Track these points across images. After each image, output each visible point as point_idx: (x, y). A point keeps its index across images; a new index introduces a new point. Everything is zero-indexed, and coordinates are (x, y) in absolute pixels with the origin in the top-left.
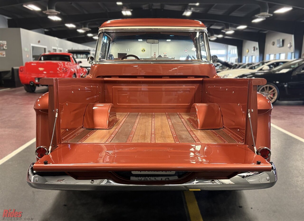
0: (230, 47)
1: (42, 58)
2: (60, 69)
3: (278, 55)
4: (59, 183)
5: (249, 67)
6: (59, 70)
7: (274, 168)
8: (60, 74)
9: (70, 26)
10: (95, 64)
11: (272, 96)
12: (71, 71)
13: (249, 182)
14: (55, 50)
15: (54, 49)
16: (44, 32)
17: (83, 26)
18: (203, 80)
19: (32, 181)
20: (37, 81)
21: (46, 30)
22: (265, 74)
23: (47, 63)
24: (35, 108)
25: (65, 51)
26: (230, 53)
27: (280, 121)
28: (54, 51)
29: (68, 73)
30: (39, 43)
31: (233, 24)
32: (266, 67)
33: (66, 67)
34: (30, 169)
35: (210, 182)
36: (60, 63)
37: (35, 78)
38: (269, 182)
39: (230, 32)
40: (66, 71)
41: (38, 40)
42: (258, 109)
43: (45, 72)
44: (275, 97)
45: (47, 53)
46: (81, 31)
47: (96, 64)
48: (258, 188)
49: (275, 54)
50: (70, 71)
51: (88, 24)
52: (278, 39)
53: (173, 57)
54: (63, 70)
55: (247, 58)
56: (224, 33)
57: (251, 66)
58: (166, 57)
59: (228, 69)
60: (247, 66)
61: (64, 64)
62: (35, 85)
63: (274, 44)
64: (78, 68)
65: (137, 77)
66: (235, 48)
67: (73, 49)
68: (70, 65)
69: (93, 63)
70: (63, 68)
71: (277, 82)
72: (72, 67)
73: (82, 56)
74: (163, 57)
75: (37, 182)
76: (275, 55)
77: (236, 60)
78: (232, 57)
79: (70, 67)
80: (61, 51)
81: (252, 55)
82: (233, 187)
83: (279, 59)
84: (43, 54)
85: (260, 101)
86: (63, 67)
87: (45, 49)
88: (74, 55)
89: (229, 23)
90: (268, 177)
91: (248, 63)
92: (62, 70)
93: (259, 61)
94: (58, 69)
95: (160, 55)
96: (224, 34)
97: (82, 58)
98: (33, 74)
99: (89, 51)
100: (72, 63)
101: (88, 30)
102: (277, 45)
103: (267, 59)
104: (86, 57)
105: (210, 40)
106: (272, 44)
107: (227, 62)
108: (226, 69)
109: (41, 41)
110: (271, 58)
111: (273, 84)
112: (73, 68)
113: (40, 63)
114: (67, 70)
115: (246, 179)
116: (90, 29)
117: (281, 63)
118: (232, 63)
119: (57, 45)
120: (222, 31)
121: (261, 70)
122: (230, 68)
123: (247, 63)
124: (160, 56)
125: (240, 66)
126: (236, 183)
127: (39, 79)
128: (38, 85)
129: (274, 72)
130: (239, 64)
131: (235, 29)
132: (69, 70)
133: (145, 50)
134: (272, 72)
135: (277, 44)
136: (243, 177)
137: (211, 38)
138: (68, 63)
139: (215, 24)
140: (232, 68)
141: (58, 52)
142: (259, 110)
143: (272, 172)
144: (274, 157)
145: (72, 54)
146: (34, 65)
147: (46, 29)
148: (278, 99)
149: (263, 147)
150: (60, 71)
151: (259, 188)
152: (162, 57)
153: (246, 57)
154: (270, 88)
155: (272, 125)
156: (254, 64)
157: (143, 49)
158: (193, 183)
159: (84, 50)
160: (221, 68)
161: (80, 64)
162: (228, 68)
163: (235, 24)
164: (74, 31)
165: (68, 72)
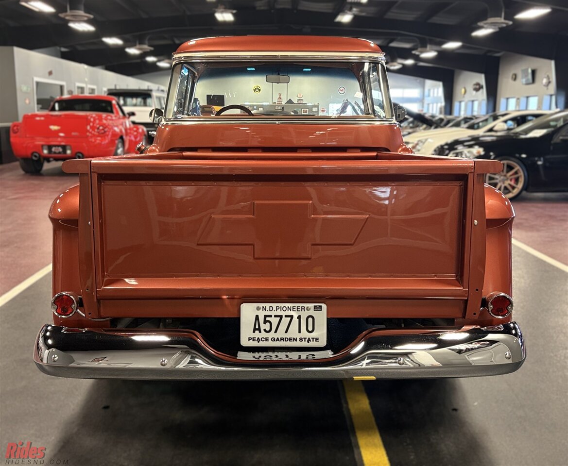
0: (429, 83)
1: (57, 106)
2: (93, 128)
3: (523, 100)
4: (95, 365)
5: (467, 125)
6: (91, 130)
7: (520, 334)
8: (91, 137)
9: (113, 41)
10: (165, 125)
11: (512, 183)
12: (115, 131)
13: (471, 362)
14: (82, 89)
15: (79, 88)
16: (59, 54)
17: (137, 43)
18: (377, 154)
19: (45, 361)
20: (45, 152)
21: (63, 49)
22: (499, 138)
23: (66, 115)
24: (52, 217)
25: (101, 91)
26: (429, 96)
27: (530, 234)
28: (80, 90)
29: (108, 135)
30: (51, 77)
31: (433, 38)
32: (500, 125)
33: (105, 124)
34: (41, 337)
35: (395, 362)
36: (92, 117)
37: (42, 146)
38: (510, 361)
39: (430, 54)
40: (105, 132)
41: (49, 70)
42: (487, 217)
43: (62, 134)
44: (520, 186)
45: (66, 96)
46: (133, 51)
47: (167, 125)
48: (488, 374)
49: (517, 97)
50: (112, 132)
51: (148, 37)
52: (524, 68)
53: (316, 104)
54: (99, 130)
55: (463, 104)
56: (418, 56)
57: (471, 123)
58: (302, 102)
59: (425, 129)
60: (463, 122)
61: (100, 118)
62: (42, 159)
63: (515, 78)
64: (128, 125)
65: (249, 150)
66: (439, 85)
67: (118, 88)
68: (112, 120)
69: (162, 123)
70: (98, 126)
71: (524, 156)
72: (115, 124)
73: (134, 101)
74: (297, 103)
75: (54, 363)
76: (518, 99)
77: (441, 109)
78: (433, 104)
79: (112, 125)
80: (93, 91)
81: (473, 99)
82: (439, 372)
83: (526, 109)
84: (58, 98)
85: (490, 202)
86: (98, 124)
87: (62, 87)
88: (119, 99)
89: (427, 37)
90: (507, 353)
91: (466, 116)
92: (96, 130)
93: (487, 113)
94: (88, 128)
95: (290, 100)
96: (417, 58)
97: (135, 105)
98: (38, 138)
99: (149, 92)
100: (116, 116)
101: (148, 50)
102: (521, 80)
103: (501, 110)
104: (142, 103)
105: (389, 70)
106: (512, 78)
107: (422, 113)
108: (421, 128)
109: (54, 72)
110: (510, 106)
111: (513, 159)
112: (118, 124)
113: (52, 116)
114: (106, 130)
115: (466, 356)
116: (152, 49)
117: (530, 118)
118: (433, 116)
119: (86, 80)
120: (414, 52)
121: (491, 130)
122: (429, 127)
123: (463, 115)
124: (290, 102)
125: (448, 122)
126: (446, 365)
127: (50, 148)
128: (48, 159)
129: (517, 135)
130: (446, 118)
131: (438, 48)
132: (110, 129)
133: (261, 89)
134: (512, 135)
135: (522, 78)
136: (460, 352)
137: (391, 66)
138: (108, 116)
139: (399, 38)
140: (433, 127)
141: (87, 94)
142: (488, 220)
143: (517, 341)
144: (519, 309)
145: (116, 98)
146: (40, 121)
147: (65, 47)
148: (525, 188)
149: (497, 293)
150: (93, 132)
151: (491, 374)
152: (293, 103)
153: (460, 102)
154: (510, 168)
155: (513, 241)
156: (477, 118)
157: (256, 87)
158: (361, 364)
159: (140, 90)
160: (411, 125)
161: (132, 118)
162: (424, 126)
163: (438, 40)
164: (119, 51)
165: (107, 133)
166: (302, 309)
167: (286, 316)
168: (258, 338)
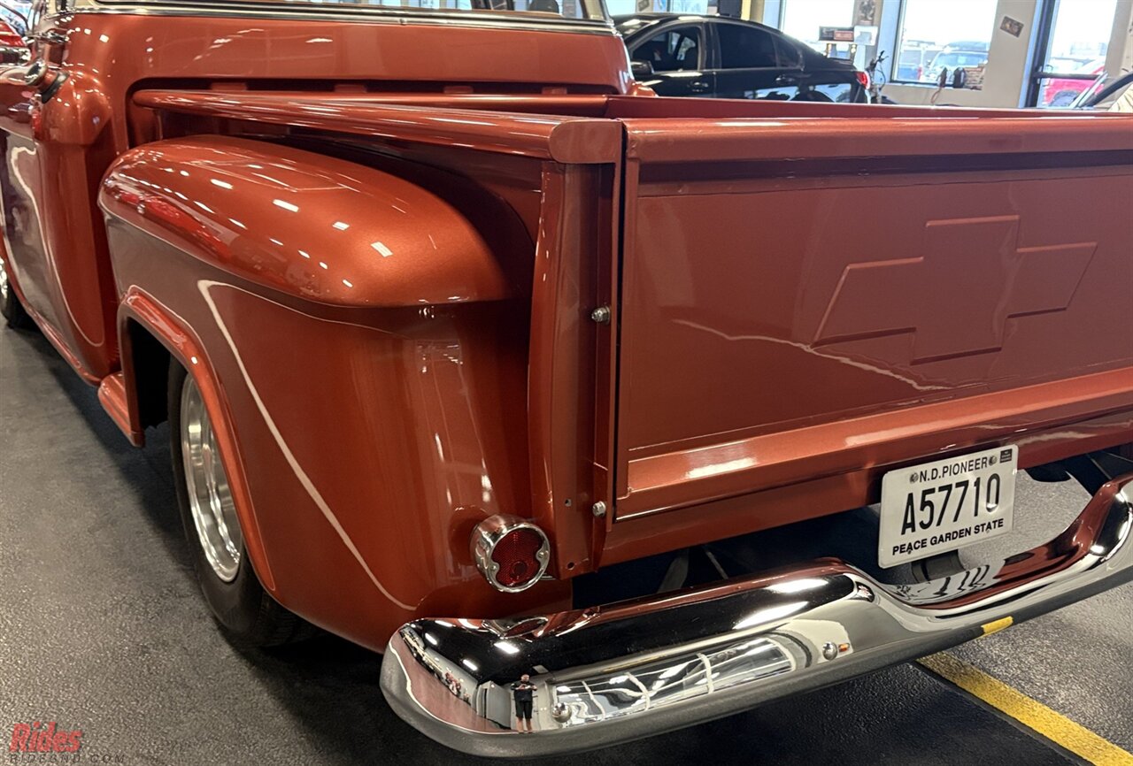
166: (983, 463)
167: (958, 485)
168: (910, 544)
